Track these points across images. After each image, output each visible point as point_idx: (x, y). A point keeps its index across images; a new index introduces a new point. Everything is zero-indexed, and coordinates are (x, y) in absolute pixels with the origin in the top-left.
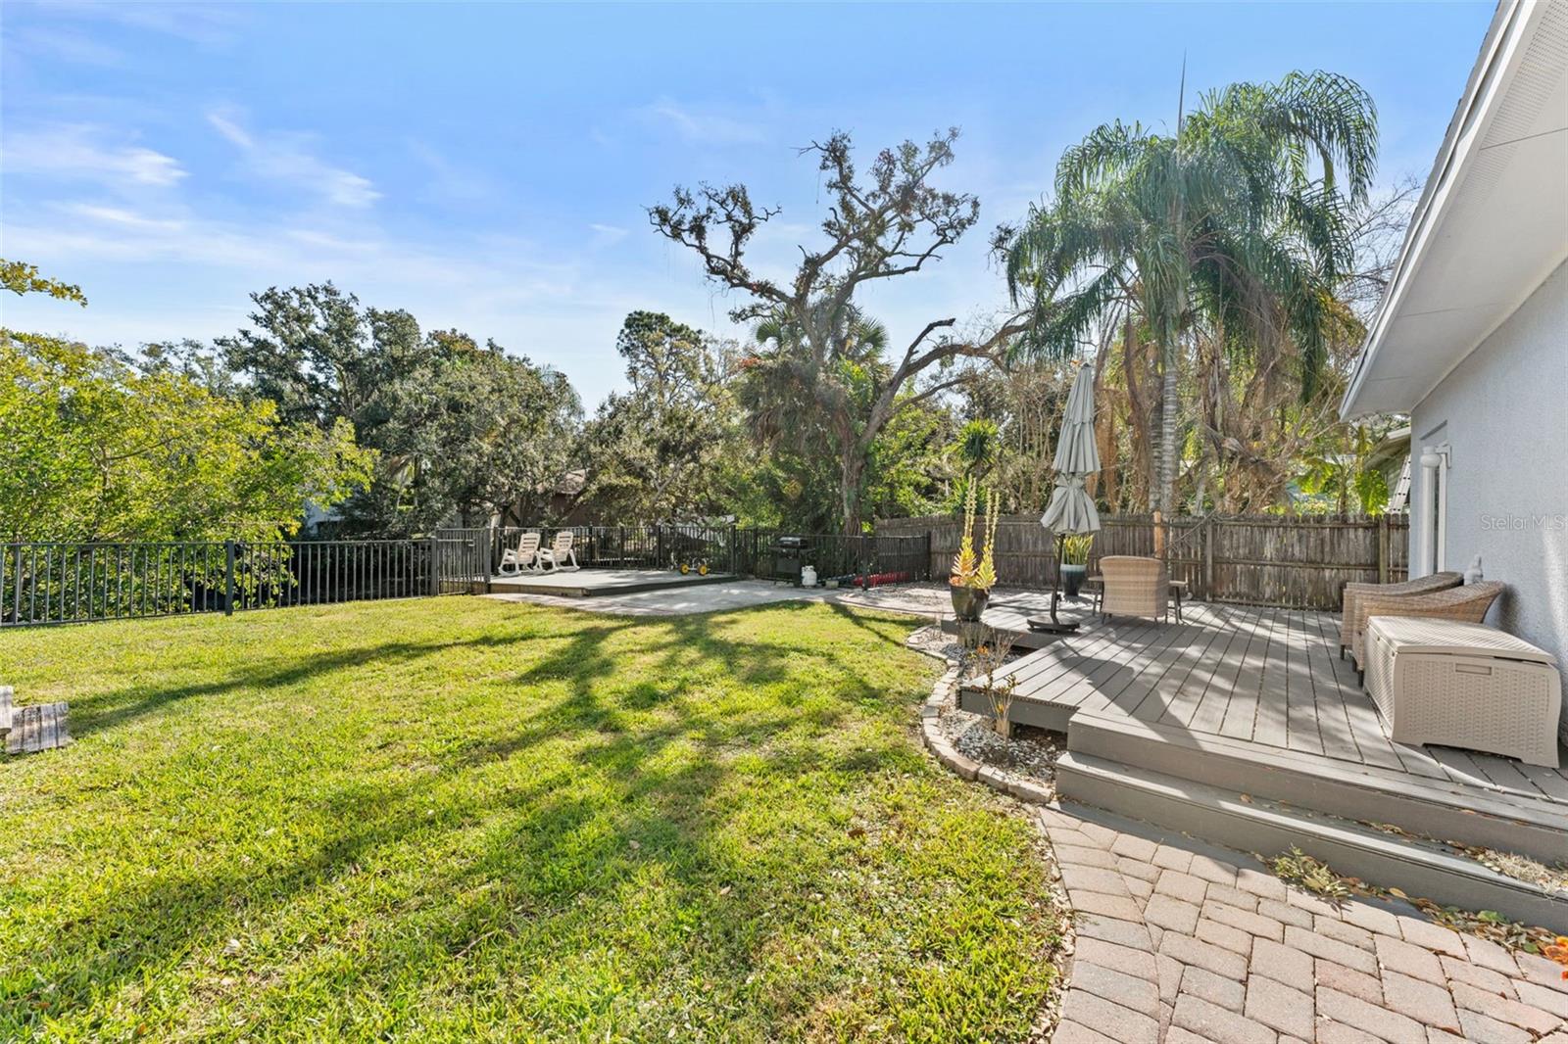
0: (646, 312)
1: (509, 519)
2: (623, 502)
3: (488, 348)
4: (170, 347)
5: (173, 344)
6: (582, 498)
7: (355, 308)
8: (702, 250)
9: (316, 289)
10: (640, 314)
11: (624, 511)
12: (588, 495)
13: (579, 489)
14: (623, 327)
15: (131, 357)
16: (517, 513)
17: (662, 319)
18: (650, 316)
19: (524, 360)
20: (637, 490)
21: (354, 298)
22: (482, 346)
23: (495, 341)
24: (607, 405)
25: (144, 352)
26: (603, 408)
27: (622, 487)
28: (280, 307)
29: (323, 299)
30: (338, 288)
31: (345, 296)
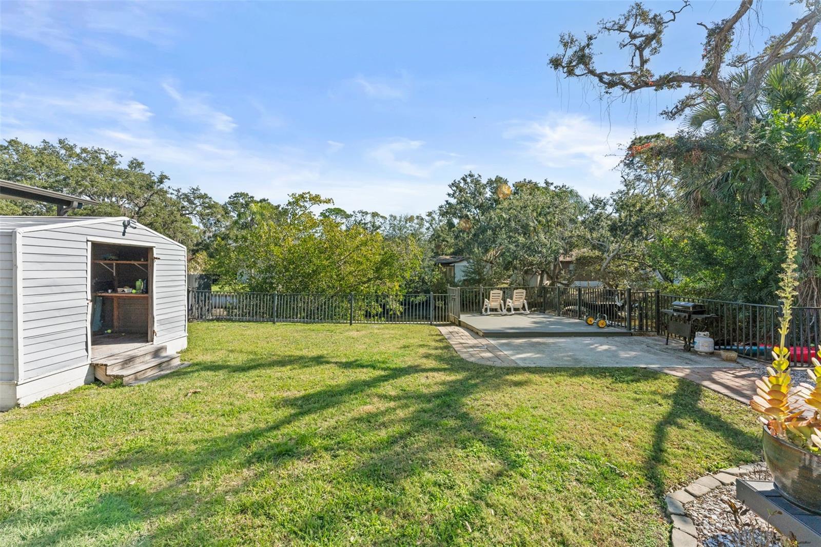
3: (544, 185)
5: (435, 212)
8: (592, 72)
9: (466, 176)
19: (563, 187)
22: (542, 184)
23: (548, 180)
25: (427, 215)
28: (457, 187)
29: (469, 180)
30: (473, 173)
31: (476, 176)
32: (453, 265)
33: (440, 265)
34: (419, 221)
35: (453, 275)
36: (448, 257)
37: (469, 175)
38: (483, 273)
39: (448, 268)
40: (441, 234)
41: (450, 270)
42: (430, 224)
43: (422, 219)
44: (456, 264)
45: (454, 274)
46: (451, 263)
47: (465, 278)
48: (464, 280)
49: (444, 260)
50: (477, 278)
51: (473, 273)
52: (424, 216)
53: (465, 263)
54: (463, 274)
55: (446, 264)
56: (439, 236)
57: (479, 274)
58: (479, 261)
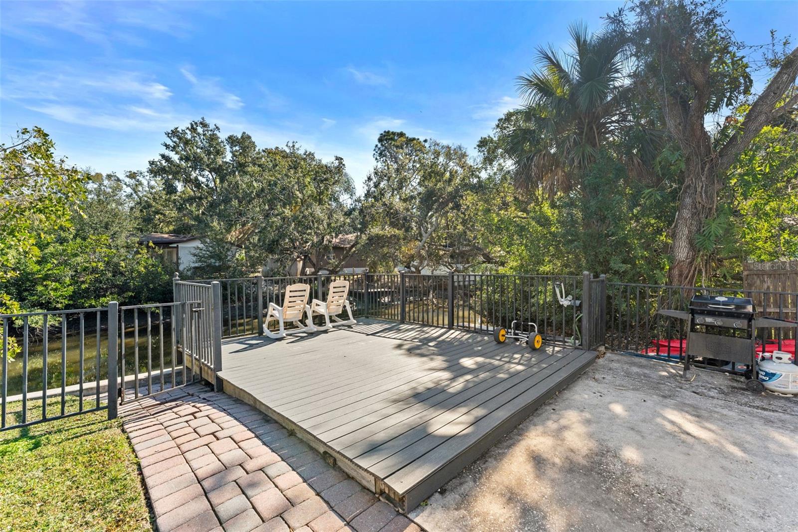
0: (391, 131)
1: (309, 264)
2: (385, 250)
4: (141, 173)
5: (142, 172)
6: (354, 249)
7: (219, 134)
9: (196, 123)
10: (388, 132)
11: (385, 257)
12: (359, 246)
13: (352, 244)
14: (377, 143)
15: (121, 178)
16: (314, 261)
17: (401, 135)
18: (394, 133)
20: (399, 239)
21: (217, 127)
24: (373, 176)
25: (127, 176)
26: (369, 179)
27: (387, 237)
28: (180, 139)
29: (200, 130)
30: (207, 121)
31: (212, 127)
32: (175, 245)
33: (151, 244)
34: (113, 183)
35: (175, 260)
36: (166, 236)
37: (201, 123)
38: (226, 257)
39: (166, 250)
40: (154, 204)
41: (170, 254)
42: (134, 190)
43: (118, 180)
44: (180, 245)
45: (178, 258)
46: (172, 243)
47: (196, 265)
48: (195, 268)
49: (158, 238)
50: (217, 264)
51: (211, 257)
52: (122, 176)
53: (197, 244)
54: (194, 259)
55: (164, 244)
56: (150, 206)
57: (220, 259)
58: (221, 242)
